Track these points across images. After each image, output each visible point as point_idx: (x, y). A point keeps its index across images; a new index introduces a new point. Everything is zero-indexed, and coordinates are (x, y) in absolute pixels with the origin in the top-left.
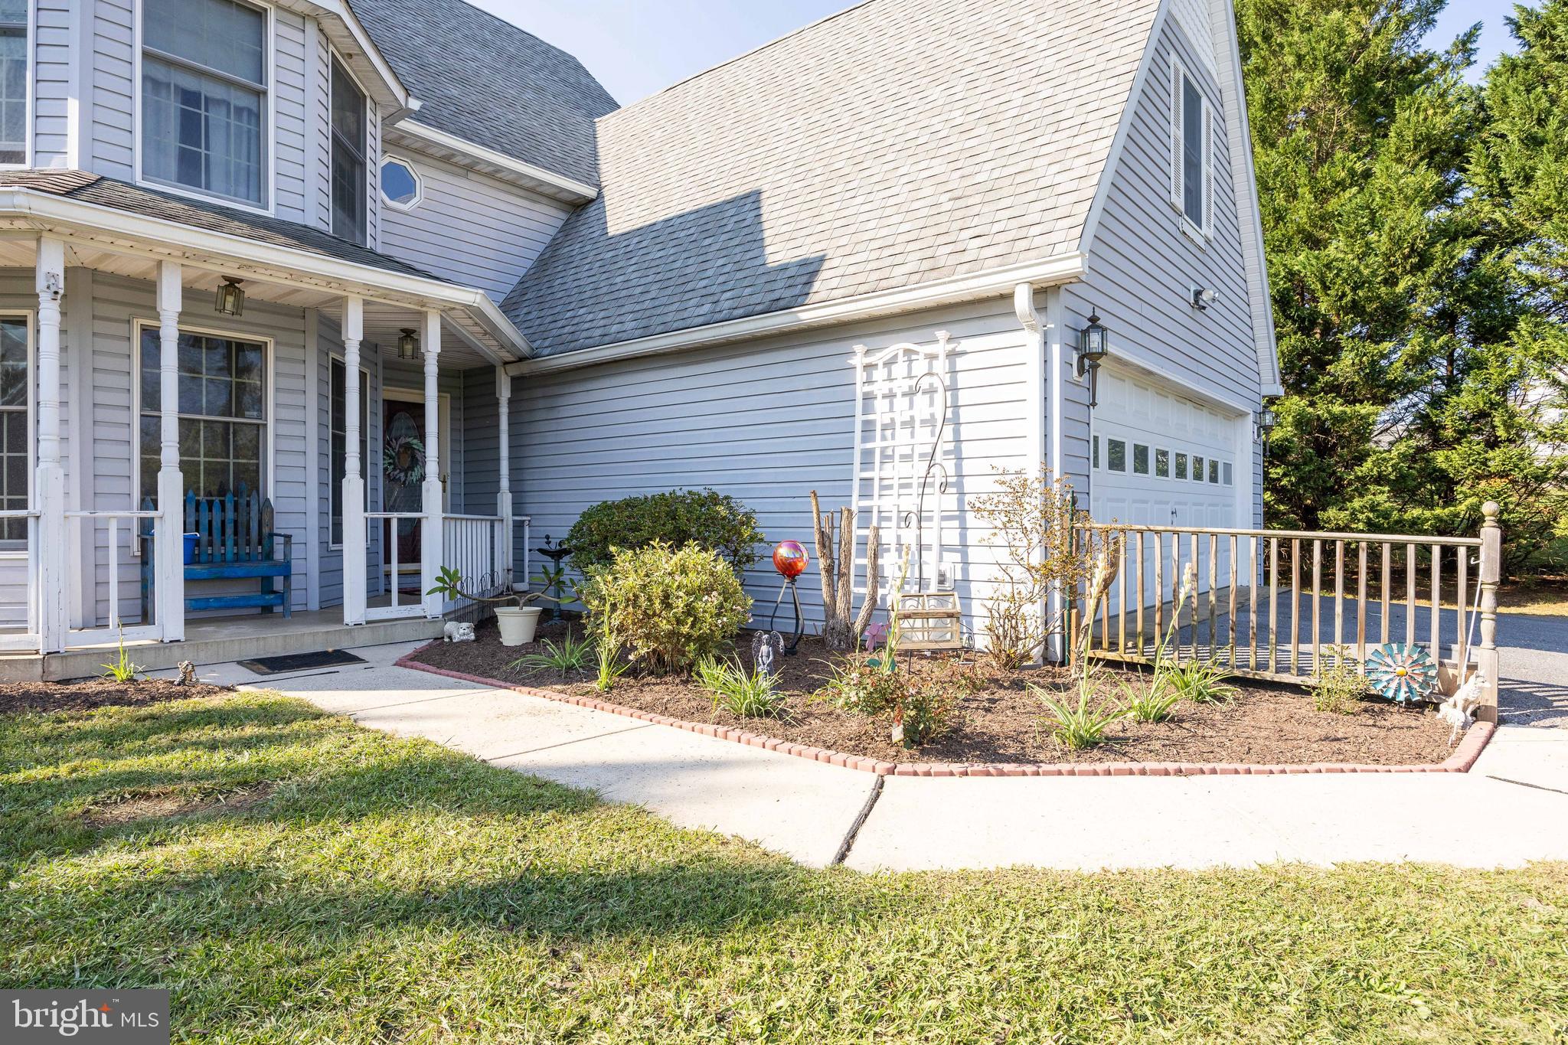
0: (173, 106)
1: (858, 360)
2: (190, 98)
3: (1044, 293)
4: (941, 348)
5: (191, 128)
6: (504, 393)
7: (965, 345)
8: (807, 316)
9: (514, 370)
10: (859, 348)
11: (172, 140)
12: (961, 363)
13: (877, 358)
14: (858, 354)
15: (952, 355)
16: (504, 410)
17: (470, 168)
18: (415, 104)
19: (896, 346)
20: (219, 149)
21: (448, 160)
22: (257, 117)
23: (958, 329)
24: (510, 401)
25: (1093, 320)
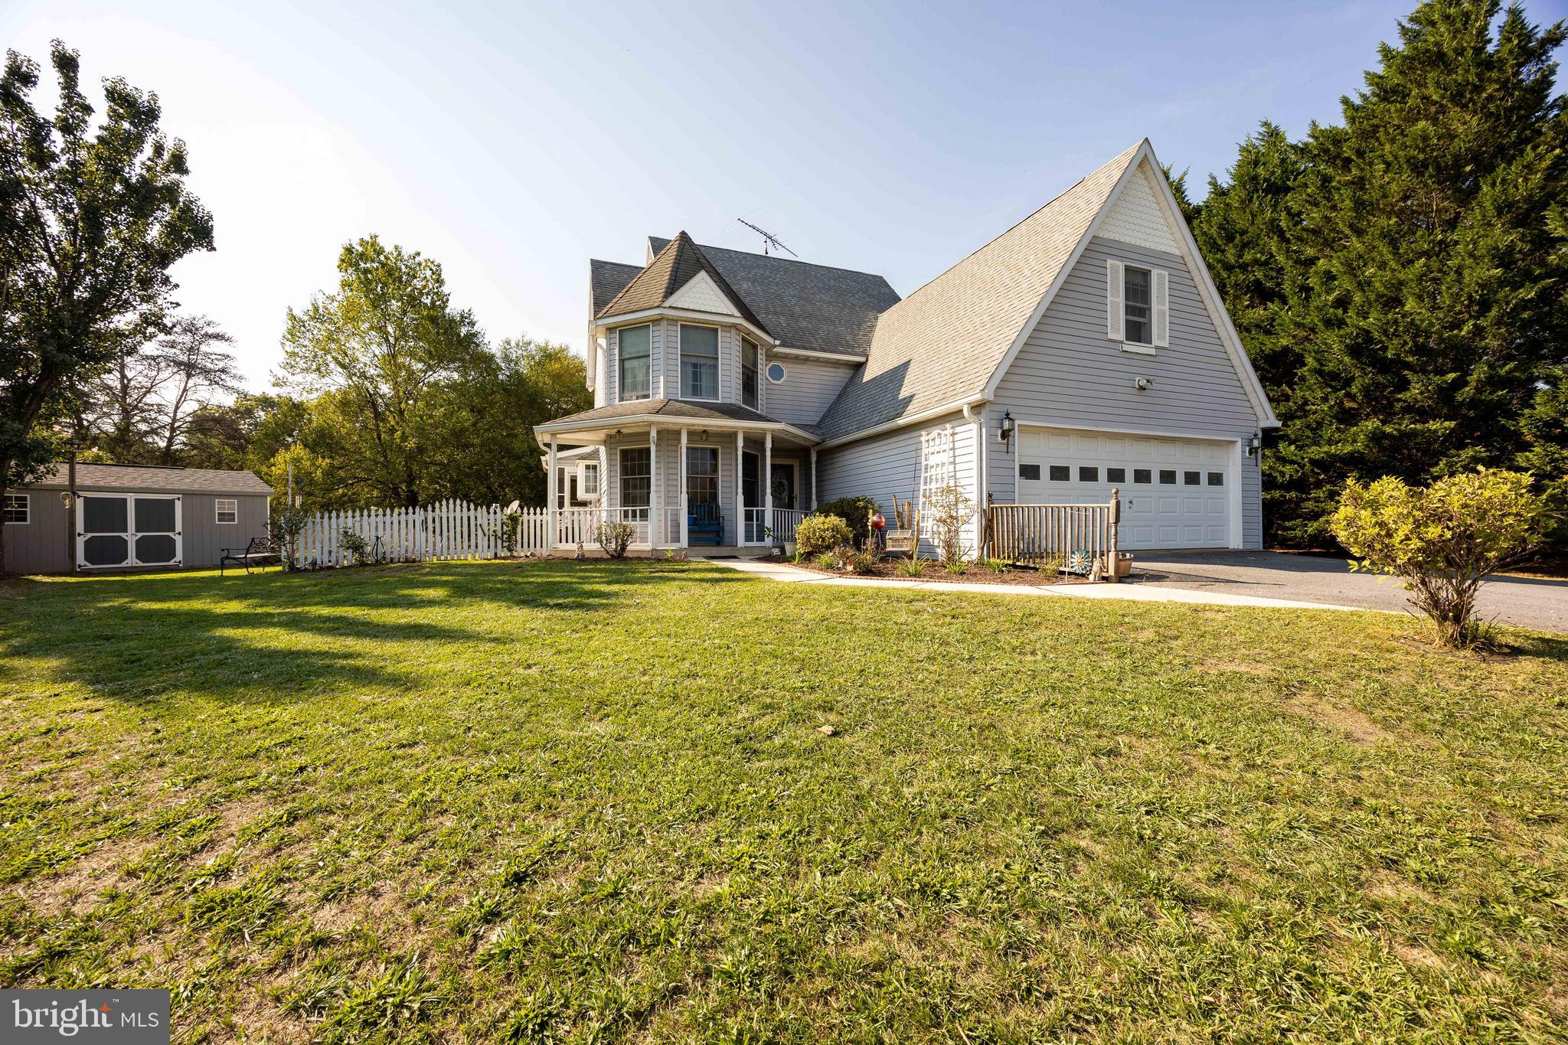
0: (690, 369)
1: (923, 439)
2: (695, 366)
3: (977, 408)
4: (949, 431)
5: (696, 377)
6: (814, 459)
7: (958, 430)
8: (901, 422)
9: (817, 448)
10: (923, 433)
11: (690, 383)
12: (957, 437)
13: (931, 437)
14: (924, 436)
15: (953, 434)
16: (814, 466)
17: (807, 360)
18: (777, 342)
19: (935, 432)
20: (705, 383)
21: (797, 359)
22: (716, 367)
23: (955, 423)
24: (817, 462)
25: (1007, 414)
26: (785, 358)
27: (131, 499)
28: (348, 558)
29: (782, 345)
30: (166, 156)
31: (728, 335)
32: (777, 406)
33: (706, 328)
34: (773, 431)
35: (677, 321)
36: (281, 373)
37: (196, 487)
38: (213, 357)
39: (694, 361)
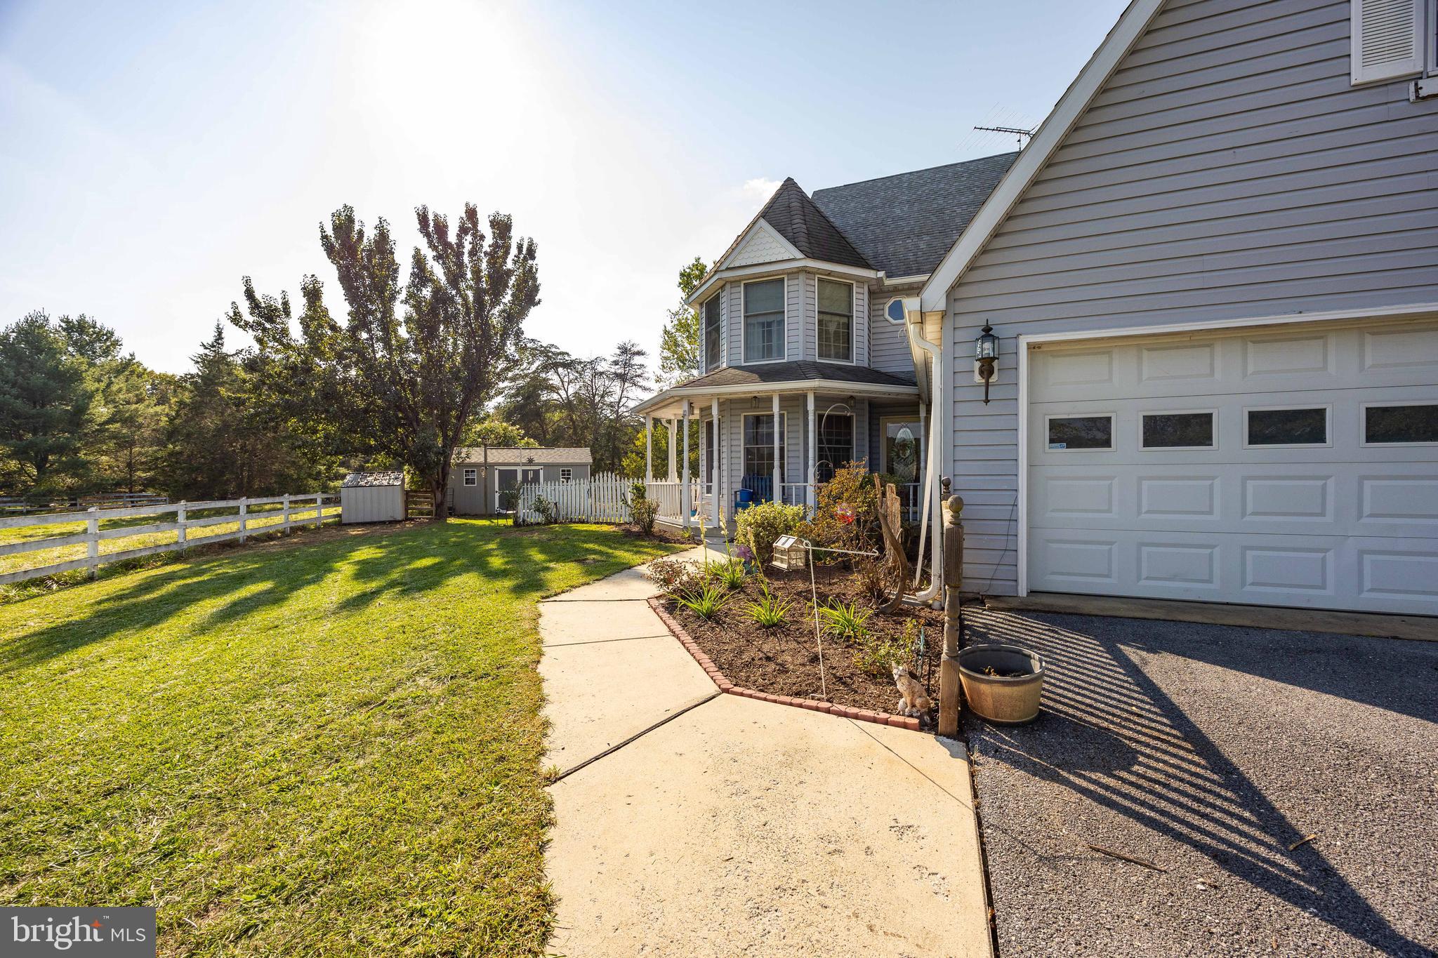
18: (882, 275)
25: (988, 329)
26: (897, 290)
27: (519, 469)
28: (540, 518)
29: (889, 276)
30: (524, 251)
31: (796, 282)
32: (898, 352)
33: (772, 281)
34: (814, 389)
35: (740, 281)
36: (659, 372)
37: (551, 461)
38: (636, 367)
39: (761, 319)
